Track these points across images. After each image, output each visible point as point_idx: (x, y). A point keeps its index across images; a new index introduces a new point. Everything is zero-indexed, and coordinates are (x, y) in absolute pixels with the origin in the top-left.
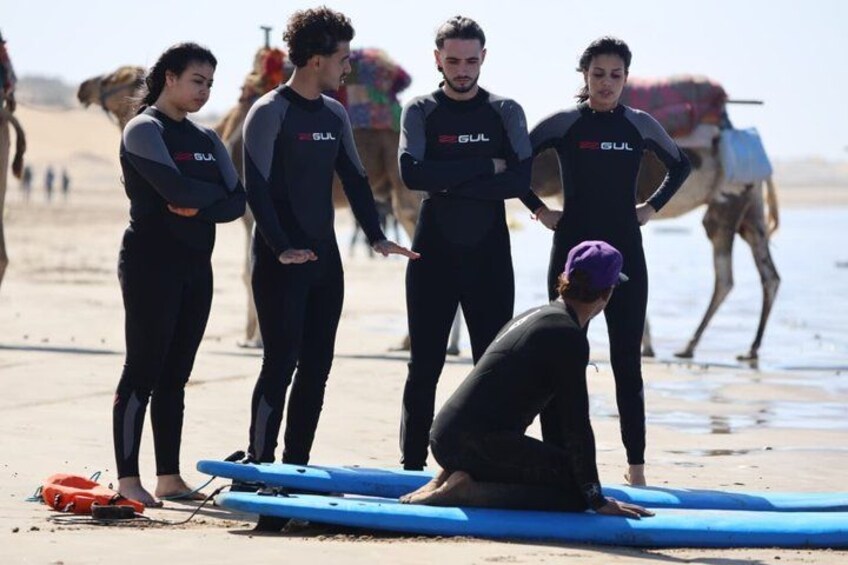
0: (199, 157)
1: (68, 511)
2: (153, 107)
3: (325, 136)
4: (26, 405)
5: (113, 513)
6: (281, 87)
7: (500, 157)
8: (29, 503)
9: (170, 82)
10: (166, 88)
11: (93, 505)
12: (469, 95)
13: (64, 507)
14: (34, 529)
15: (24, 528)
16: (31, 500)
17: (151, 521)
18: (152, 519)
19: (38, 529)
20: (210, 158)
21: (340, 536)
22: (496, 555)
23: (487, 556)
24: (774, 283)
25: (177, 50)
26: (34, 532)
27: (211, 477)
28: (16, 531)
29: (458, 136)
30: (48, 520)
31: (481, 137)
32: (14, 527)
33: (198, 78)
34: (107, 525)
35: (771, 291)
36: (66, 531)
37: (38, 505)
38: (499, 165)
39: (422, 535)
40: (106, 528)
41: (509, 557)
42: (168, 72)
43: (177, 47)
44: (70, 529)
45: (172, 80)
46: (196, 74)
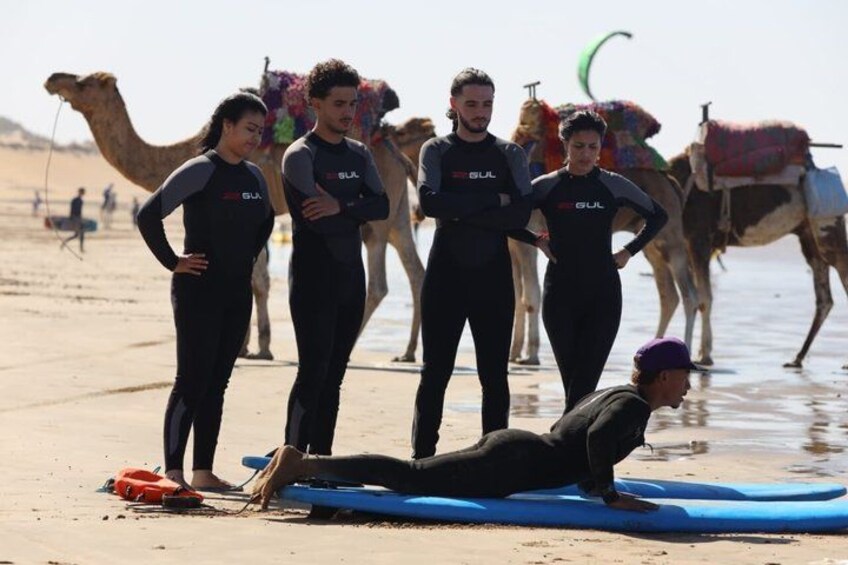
0: (246, 196)
1: (139, 501)
2: (213, 151)
3: (349, 175)
4: (36, 405)
5: (182, 503)
6: (308, 133)
7: (504, 192)
8: (99, 494)
9: (227, 128)
10: (223, 135)
11: (164, 496)
12: (480, 138)
13: (135, 497)
14: (120, 517)
15: (112, 516)
16: (100, 491)
17: (216, 511)
18: (217, 508)
19: (124, 517)
20: (257, 196)
21: (386, 523)
22: (529, 541)
23: (523, 541)
24: (827, 307)
25: (232, 101)
26: (121, 520)
27: (254, 470)
28: (106, 518)
29: (469, 173)
30: (127, 509)
31: (489, 175)
32: (103, 516)
33: (252, 127)
34: (179, 513)
35: (824, 312)
36: (148, 519)
37: (107, 495)
38: (504, 199)
39: (457, 522)
40: (180, 516)
41: (541, 542)
42: (225, 120)
43: (232, 98)
44: (151, 517)
45: (229, 127)
46: (250, 123)
